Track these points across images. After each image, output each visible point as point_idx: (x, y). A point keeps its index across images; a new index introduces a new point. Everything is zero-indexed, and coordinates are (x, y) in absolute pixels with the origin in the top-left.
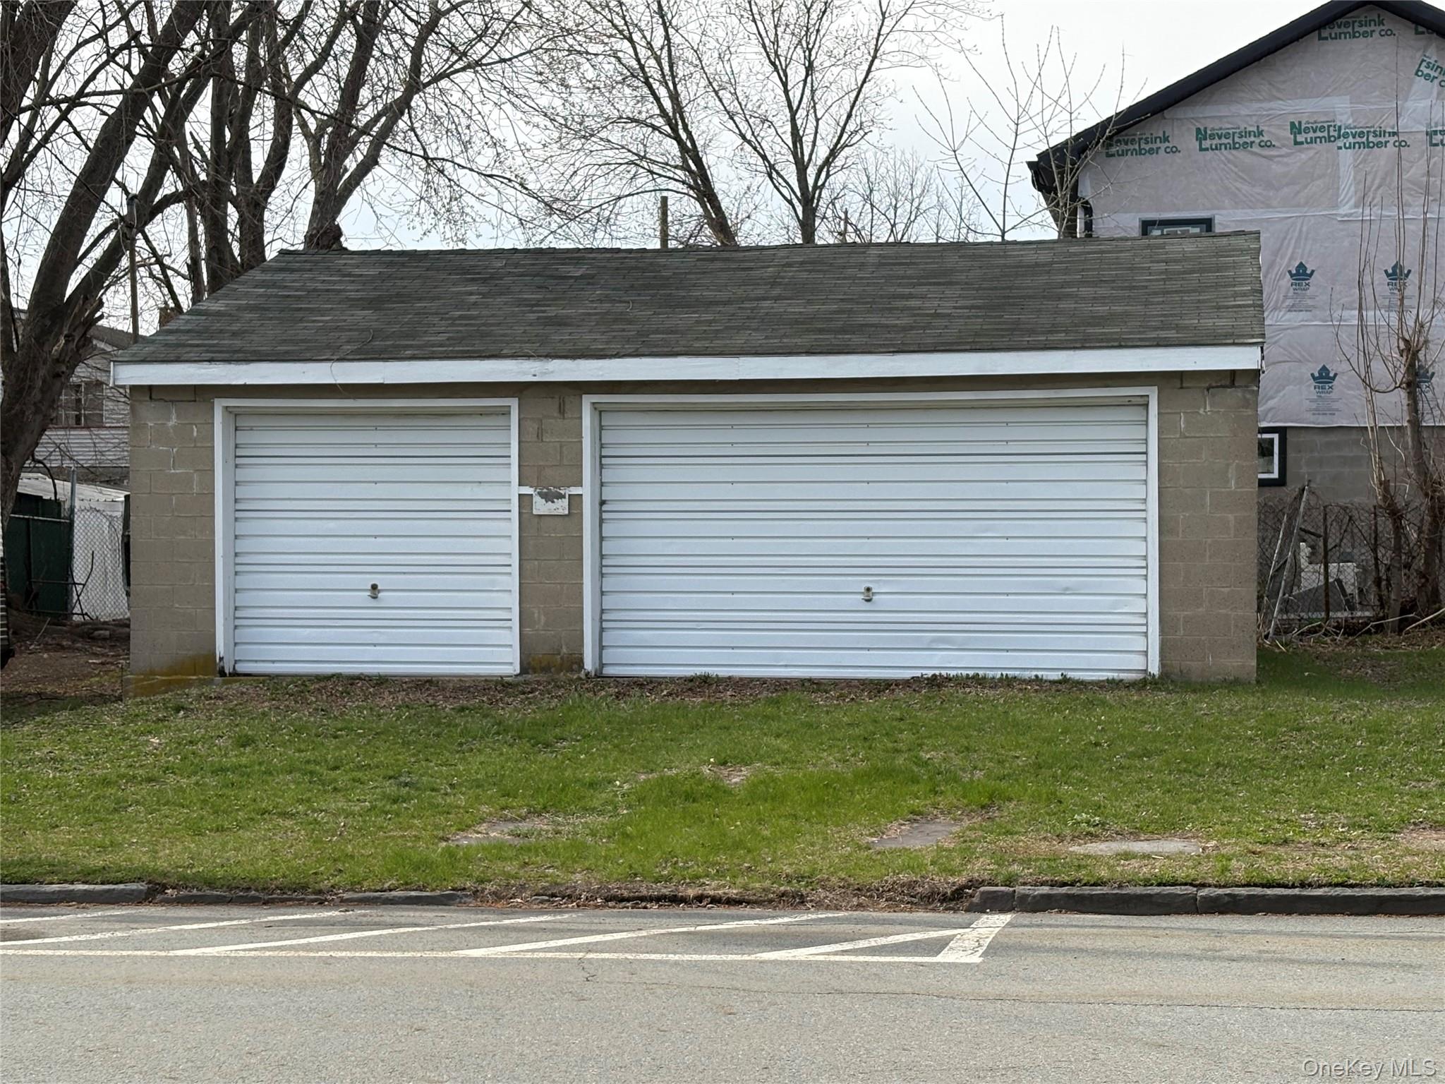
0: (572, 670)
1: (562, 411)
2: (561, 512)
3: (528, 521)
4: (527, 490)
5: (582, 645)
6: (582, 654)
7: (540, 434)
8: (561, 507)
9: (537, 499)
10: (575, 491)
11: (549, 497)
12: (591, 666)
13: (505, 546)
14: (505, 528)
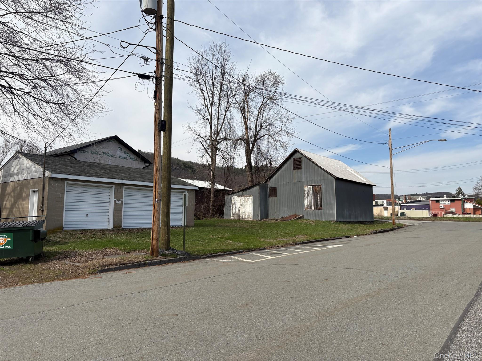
0: (120, 228)
1: (120, 188)
2: (120, 203)
3: (115, 204)
4: (116, 200)
5: (122, 224)
6: (121, 225)
7: (117, 191)
8: (120, 202)
9: (116, 201)
10: (122, 200)
11: (118, 201)
12: (122, 227)
13: (108, 208)
14: (108, 205)
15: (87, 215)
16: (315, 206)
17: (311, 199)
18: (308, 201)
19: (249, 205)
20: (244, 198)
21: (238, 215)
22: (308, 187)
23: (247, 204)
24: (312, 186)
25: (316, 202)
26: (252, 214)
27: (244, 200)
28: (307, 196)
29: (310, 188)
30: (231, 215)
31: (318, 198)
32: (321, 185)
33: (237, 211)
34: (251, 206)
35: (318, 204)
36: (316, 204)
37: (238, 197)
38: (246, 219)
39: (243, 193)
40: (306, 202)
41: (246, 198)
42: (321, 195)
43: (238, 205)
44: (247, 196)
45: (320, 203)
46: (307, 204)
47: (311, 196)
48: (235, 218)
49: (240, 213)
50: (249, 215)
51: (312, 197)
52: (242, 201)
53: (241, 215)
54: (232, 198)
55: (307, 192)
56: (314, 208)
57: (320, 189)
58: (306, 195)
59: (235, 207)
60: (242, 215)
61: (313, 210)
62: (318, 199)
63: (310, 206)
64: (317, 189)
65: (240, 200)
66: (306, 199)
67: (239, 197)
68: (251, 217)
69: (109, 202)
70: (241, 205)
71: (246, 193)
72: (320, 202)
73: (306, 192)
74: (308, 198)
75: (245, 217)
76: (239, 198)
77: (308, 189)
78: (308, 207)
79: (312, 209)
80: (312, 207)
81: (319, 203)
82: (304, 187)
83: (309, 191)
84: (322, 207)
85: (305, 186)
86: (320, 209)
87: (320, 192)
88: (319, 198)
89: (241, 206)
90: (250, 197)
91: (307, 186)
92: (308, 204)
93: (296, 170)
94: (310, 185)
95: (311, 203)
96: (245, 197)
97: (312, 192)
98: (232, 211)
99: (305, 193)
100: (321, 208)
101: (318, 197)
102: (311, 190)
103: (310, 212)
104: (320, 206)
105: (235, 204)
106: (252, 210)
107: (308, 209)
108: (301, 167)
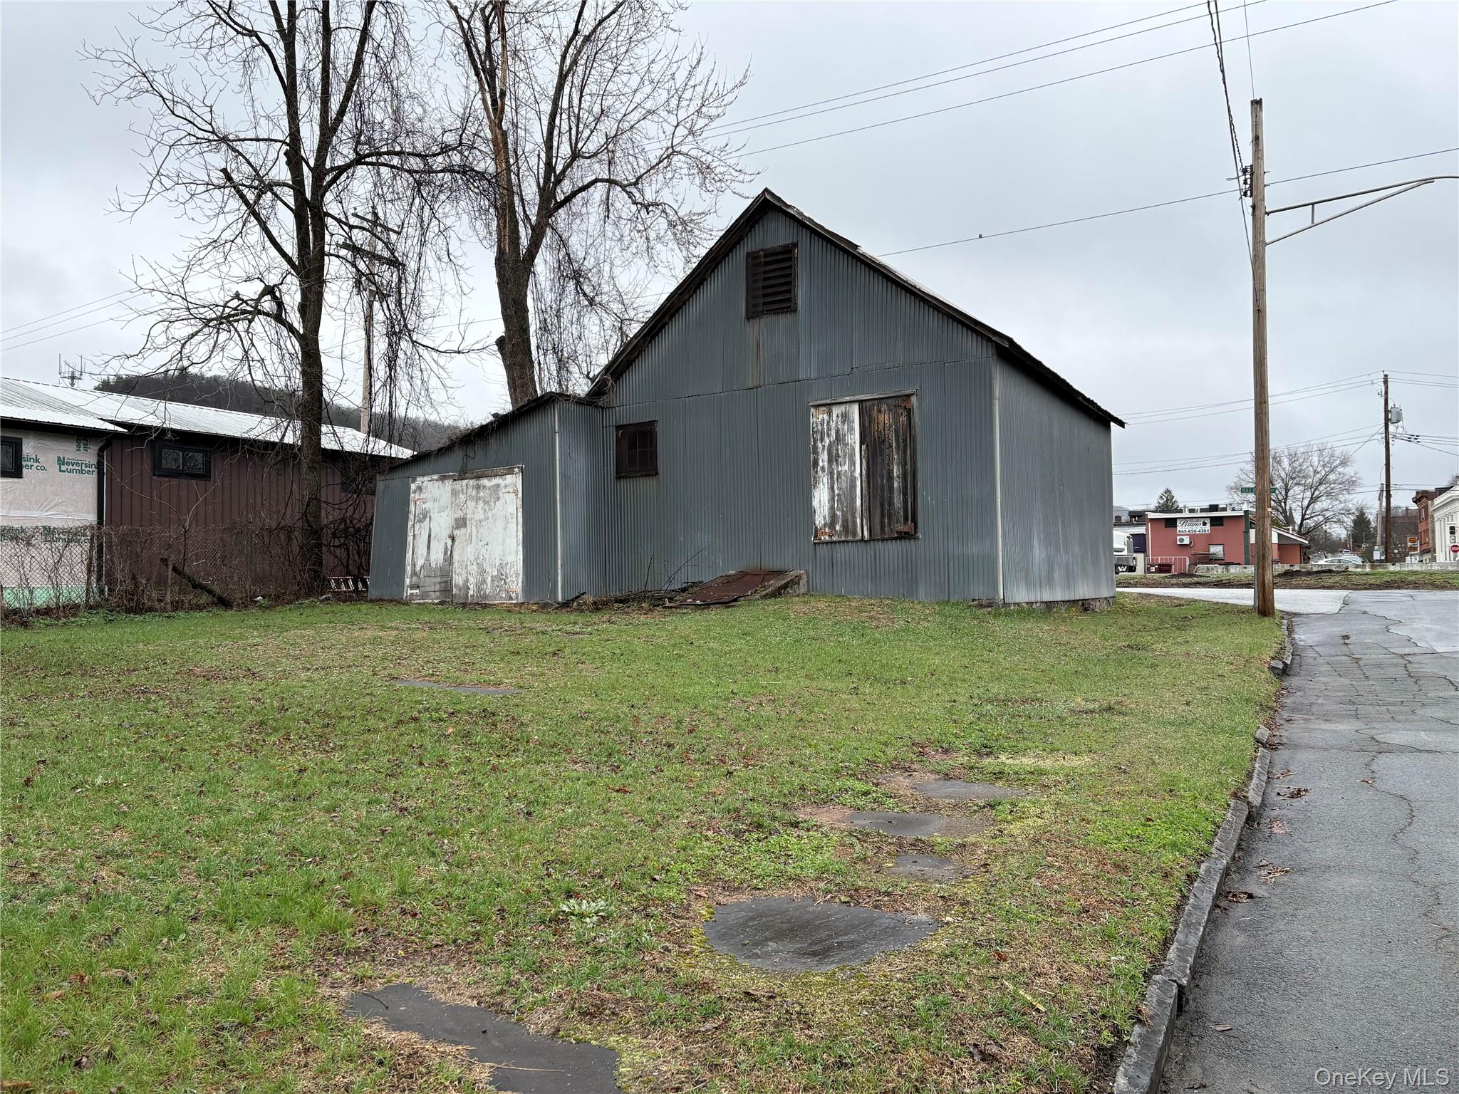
16: (877, 519)
17: (853, 480)
18: (832, 488)
19: (500, 523)
20: (472, 482)
21: (445, 577)
22: (837, 411)
23: (490, 514)
24: (860, 402)
25: (882, 497)
26: (521, 572)
27: (473, 493)
28: (830, 461)
29: (845, 417)
30: (407, 581)
31: (890, 472)
32: (909, 396)
33: (437, 556)
34: (513, 526)
35: (891, 504)
36: (882, 505)
37: (441, 479)
38: (484, 597)
40: (821, 499)
41: (485, 482)
42: (914, 453)
43: (441, 523)
45: (905, 501)
46: (827, 507)
47: (852, 463)
48: (425, 594)
49: (456, 565)
50: (501, 577)
51: (855, 466)
52: (463, 499)
53: (458, 580)
54: (413, 486)
55: (827, 441)
56: (870, 531)
57: (903, 419)
58: (823, 459)
59: (425, 537)
60: (467, 580)
61: (863, 540)
62: (890, 478)
63: (845, 522)
64: (885, 418)
65: (455, 494)
66: (824, 480)
67: (449, 477)
68: (514, 588)
70: (461, 523)
71: (485, 456)
72: (905, 494)
73: (822, 440)
74: (831, 473)
75: (479, 589)
76: (449, 484)
77: (833, 425)
78: (832, 525)
79: (855, 534)
80: (855, 524)
81: (898, 502)
82: (813, 411)
83: (837, 432)
84: (914, 520)
85: (817, 406)
86: (903, 536)
87: (907, 437)
88: (896, 471)
89: (458, 527)
90: (509, 479)
91: (830, 406)
92: (832, 508)
93: (766, 321)
94: (848, 399)
95: (853, 500)
96: (480, 477)
97: (855, 438)
98: (409, 555)
99: (815, 447)
100: (908, 528)
101: (890, 463)
102: (851, 429)
103: (842, 551)
104: (906, 519)
105: (425, 517)
106: (520, 548)
107: (835, 539)
108: (796, 296)
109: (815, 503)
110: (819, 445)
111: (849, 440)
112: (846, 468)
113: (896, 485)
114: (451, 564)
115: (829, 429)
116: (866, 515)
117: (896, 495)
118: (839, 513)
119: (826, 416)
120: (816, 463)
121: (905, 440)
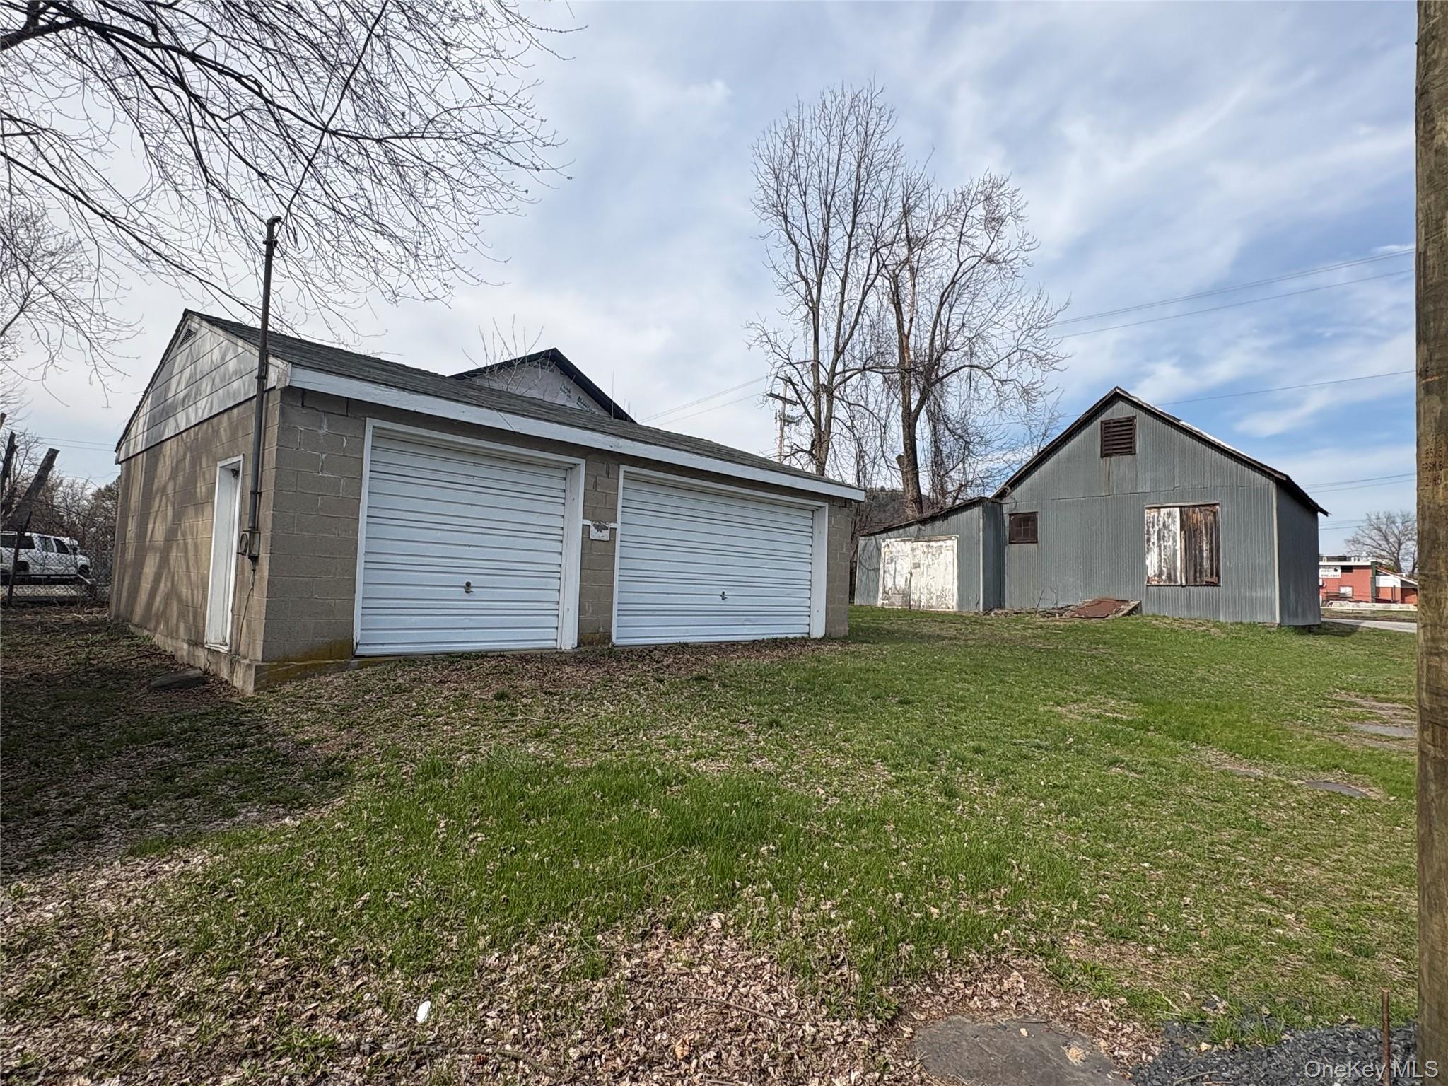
2: (605, 539)
3: (587, 542)
5: (611, 626)
7: (595, 486)
8: (605, 535)
10: (613, 525)
11: (600, 528)
12: (614, 640)
13: (556, 559)
14: (557, 547)
15: (468, 584)
16: (1192, 573)
17: (1175, 551)
18: (1160, 555)
19: (942, 567)
20: (925, 544)
21: (906, 595)
22: (1163, 511)
23: (936, 561)
24: (1180, 507)
25: (1195, 561)
26: (955, 594)
27: (925, 549)
28: (1159, 539)
29: (1169, 515)
30: (880, 596)
31: (1201, 547)
32: (1215, 505)
33: (901, 583)
34: (950, 568)
35: (1201, 565)
36: (1195, 566)
37: (904, 541)
38: (931, 607)
39: (920, 529)
40: (1152, 562)
41: (933, 544)
42: (1218, 537)
43: (904, 566)
44: (934, 538)
45: (1211, 564)
46: (1156, 565)
47: (1175, 541)
48: (893, 604)
49: (913, 588)
50: (942, 596)
51: (1177, 543)
52: (918, 552)
53: (914, 597)
54: (883, 544)
55: (1157, 528)
56: (1187, 580)
57: (1211, 517)
58: (1154, 538)
59: (892, 572)
60: (920, 598)
61: (1181, 585)
62: (1201, 551)
63: (1169, 575)
64: (1198, 516)
65: (913, 550)
66: (1156, 550)
67: (909, 540)
68: (951, 603)
69: (561, 532)
70: (917, 566)
71: (933, 529)
72: (1211, 560)
73: (1153, 527)
74: (1159, 546)
75: (928, 602)
76: (909, 545)
77: (1161, 519)
78: (1160, 575)
79: (1176, 581)
80: (1175, 576)
81: (1206, 564)
82: (1147, 511)
83: (1164, 523)
84: (1218, 576)
85: (1150, 508)
86: (1209, 584)
87: (1214, 529)
88: (1205, 547)
89: (915, 568)
90: (949, 543)
91: (1159, 508)
92: (1160, 566)
93: (1115, 459)
94: (1172, 504)
95: (1175, 562)
96: (930, 541)
97: (1177, 526)
98: (881, 582)
99: (1148, 533)
100: (1214, 579)
101: (1201, 541)
102: (1174, 522)
103: (1167, 591)
104: (1212, 574)
105: (892, 561)
106: (956, 581)
107: (1162, 583)
108: (1135, 446)
109: (1148, 563)
110: (1151, 530)
111: (1172, 527)
112: (1170, 543)
113: (1205, 555)
114: (910, 587)
115: (1158, 521)
116: (1184, 570)
117: (1205, 560)
118: (1165, 569)
119: (1156, 514)
120: (1149, 540)
121: (1211, 529)
